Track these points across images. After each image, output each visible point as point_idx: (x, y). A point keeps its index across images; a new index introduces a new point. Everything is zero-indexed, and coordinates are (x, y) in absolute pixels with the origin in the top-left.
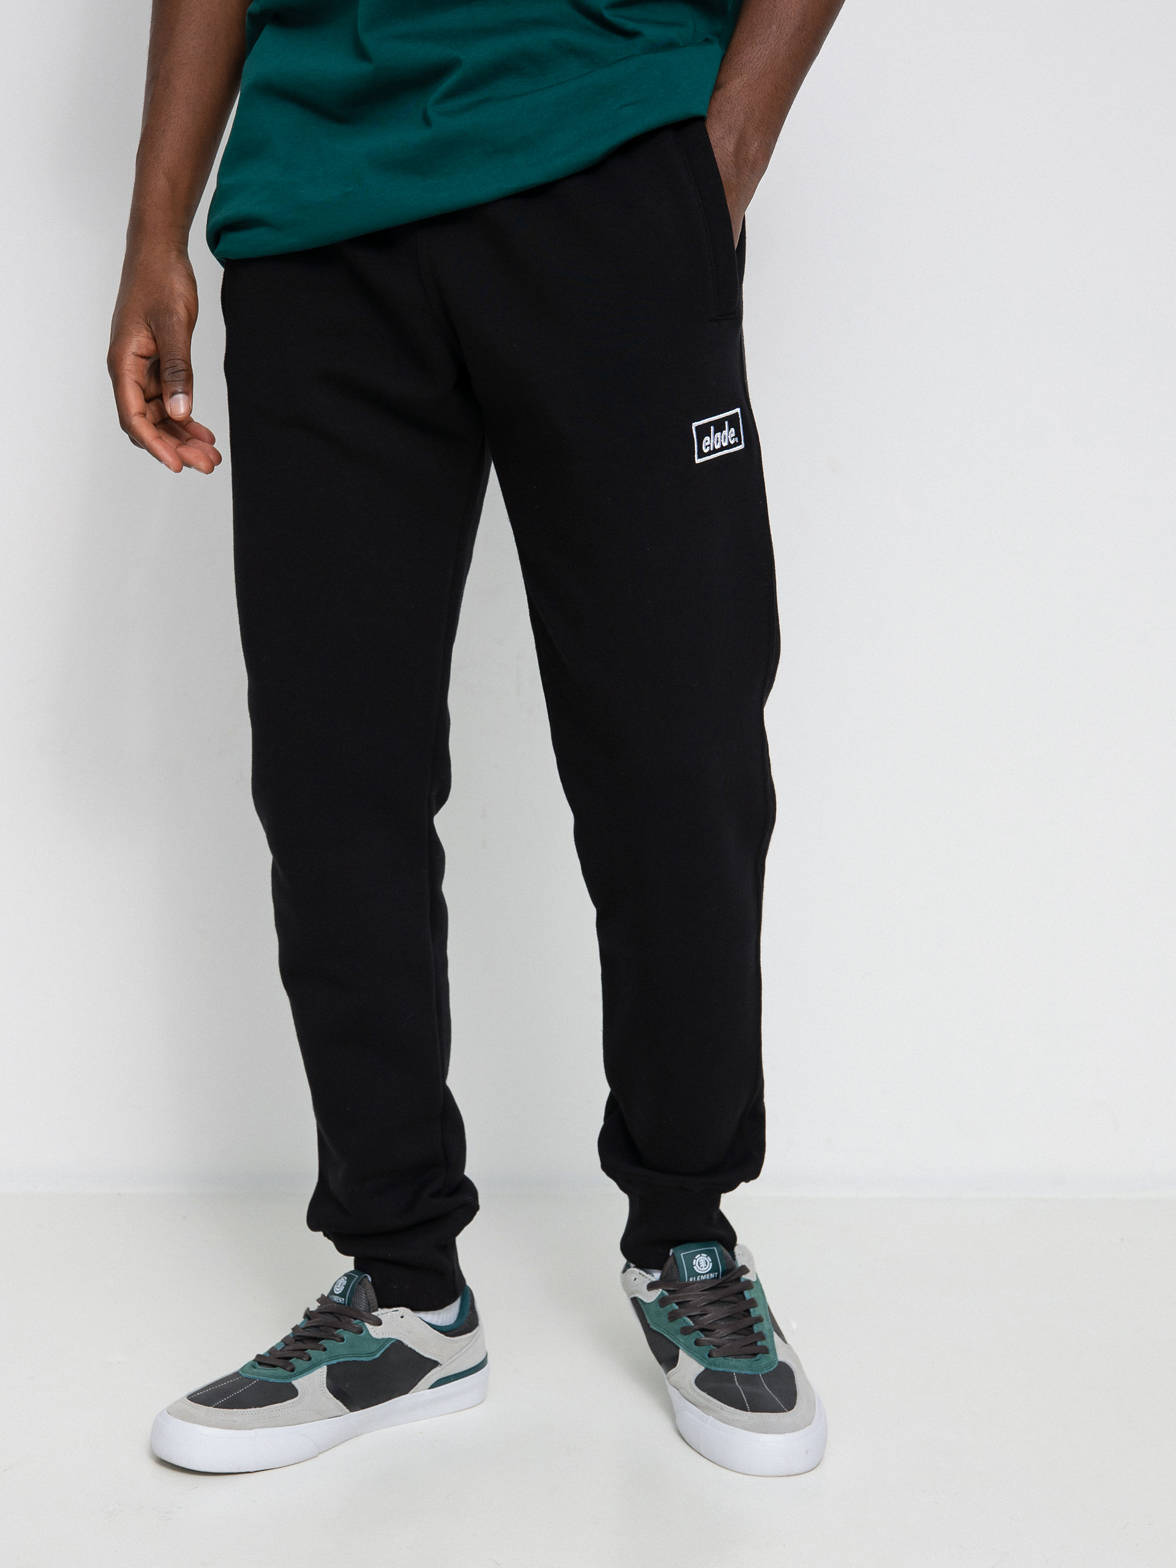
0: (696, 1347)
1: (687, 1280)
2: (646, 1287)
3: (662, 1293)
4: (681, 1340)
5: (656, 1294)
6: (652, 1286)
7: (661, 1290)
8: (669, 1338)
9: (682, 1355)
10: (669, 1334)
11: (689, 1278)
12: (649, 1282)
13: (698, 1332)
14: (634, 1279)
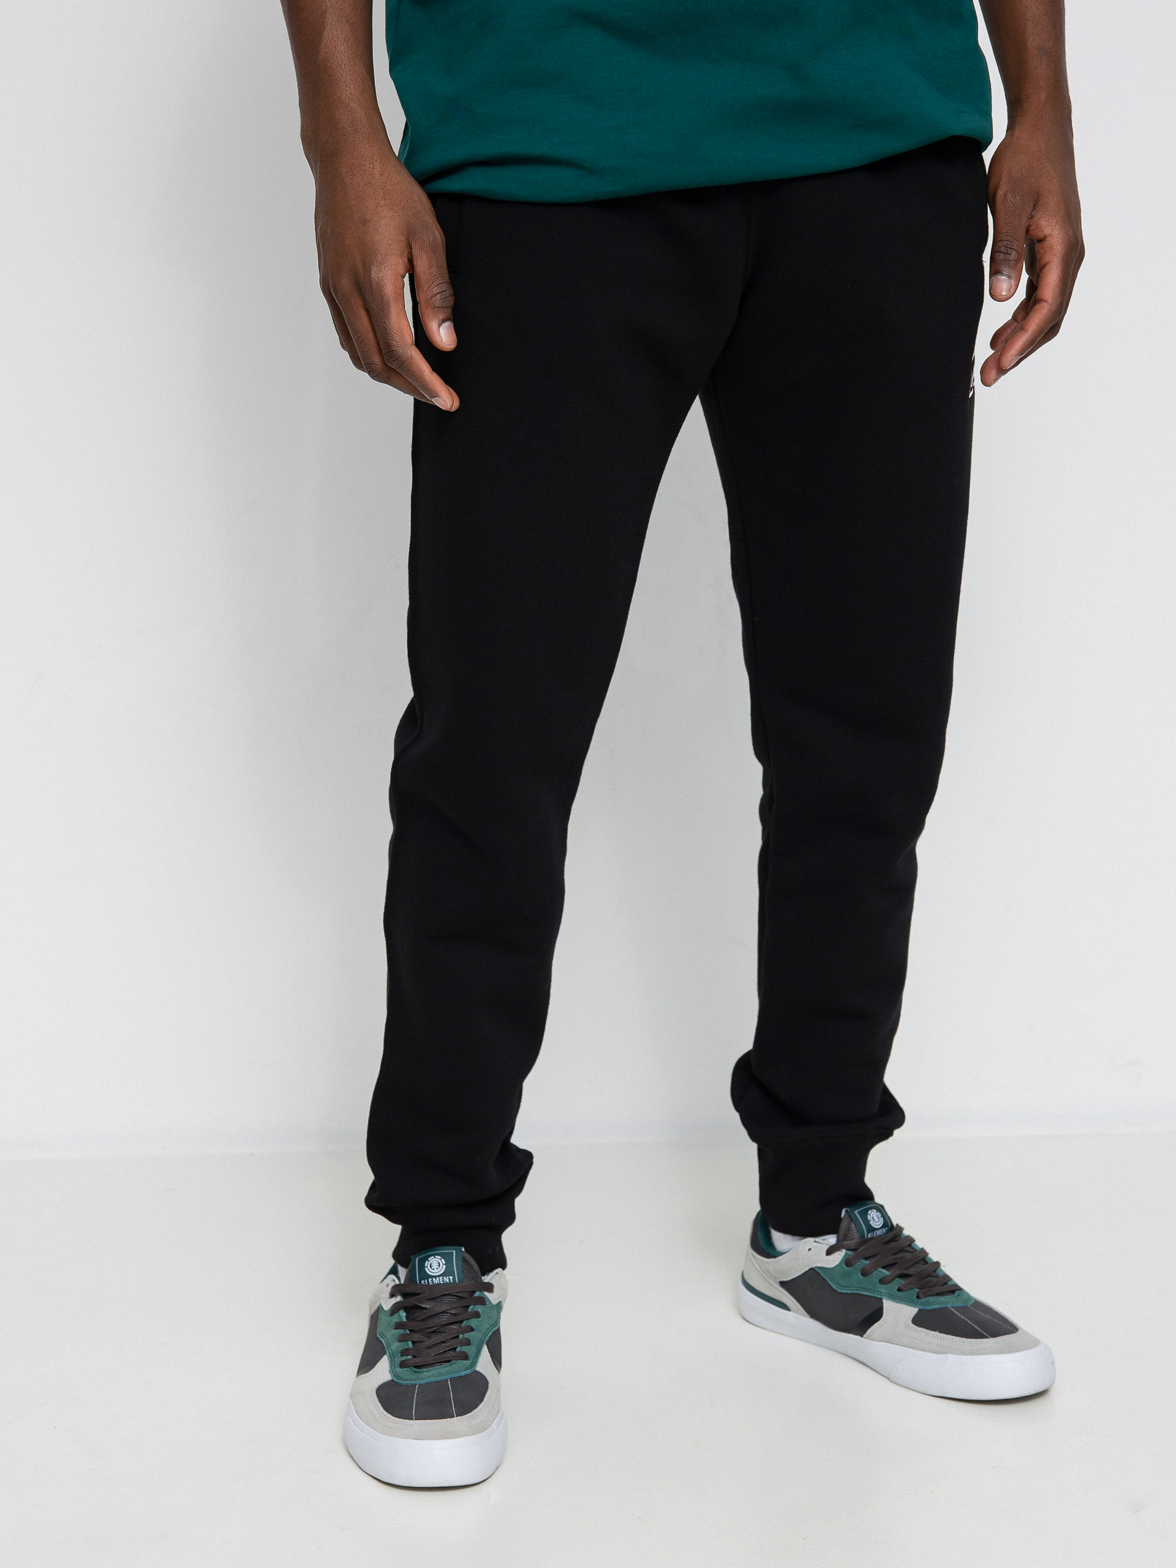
0: (900, 1293)
1: (866, 1237)
2: (825, 1253)
3: (846, 1254)
4: (883, 1291)
5: (838, 1257)
6: (830, 1251)
7: (844, 1251)
8: (867, 1294)
9: (888, 1304)
10: (865, 1289)
11: (868, 1234)
12: (827, 1247)
13: (897, 1279)
14: (808, 1249)
